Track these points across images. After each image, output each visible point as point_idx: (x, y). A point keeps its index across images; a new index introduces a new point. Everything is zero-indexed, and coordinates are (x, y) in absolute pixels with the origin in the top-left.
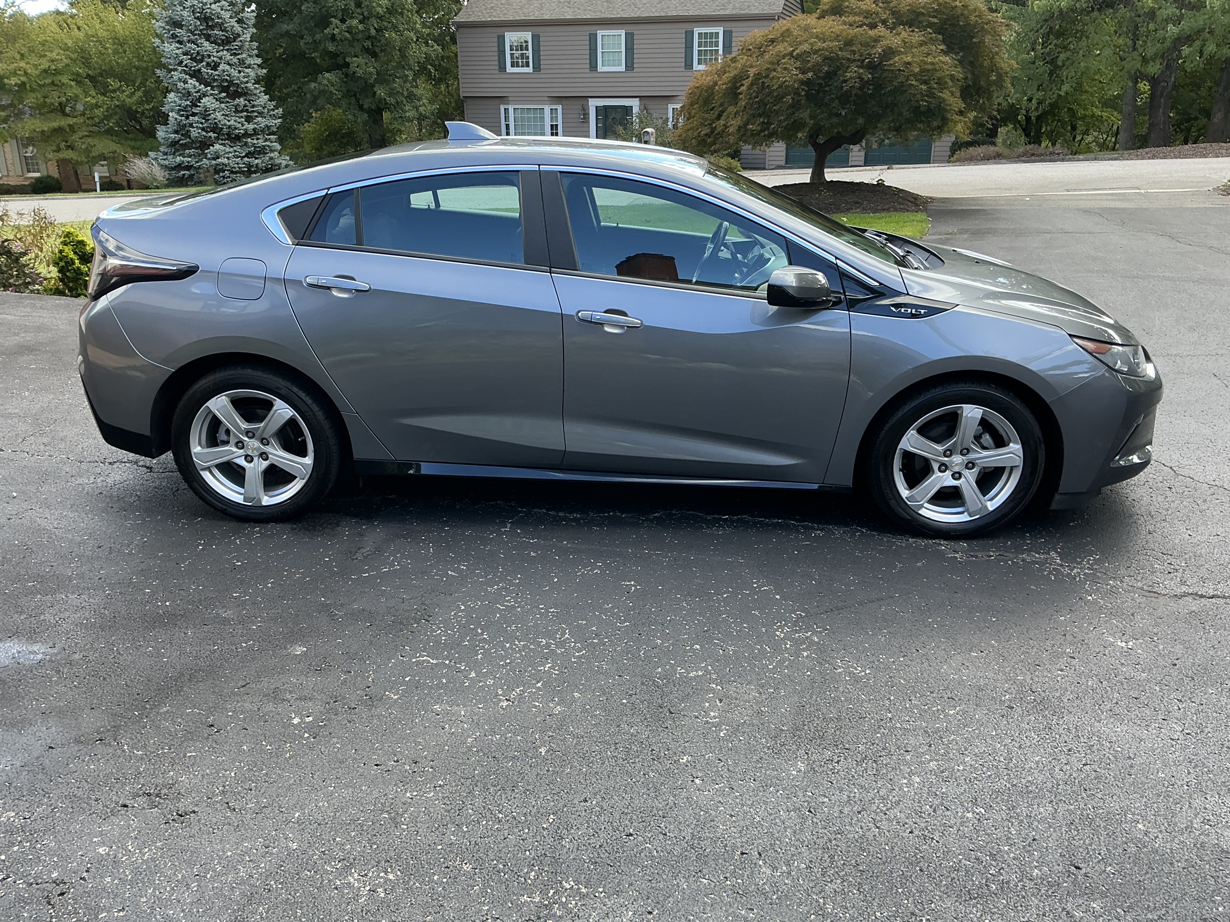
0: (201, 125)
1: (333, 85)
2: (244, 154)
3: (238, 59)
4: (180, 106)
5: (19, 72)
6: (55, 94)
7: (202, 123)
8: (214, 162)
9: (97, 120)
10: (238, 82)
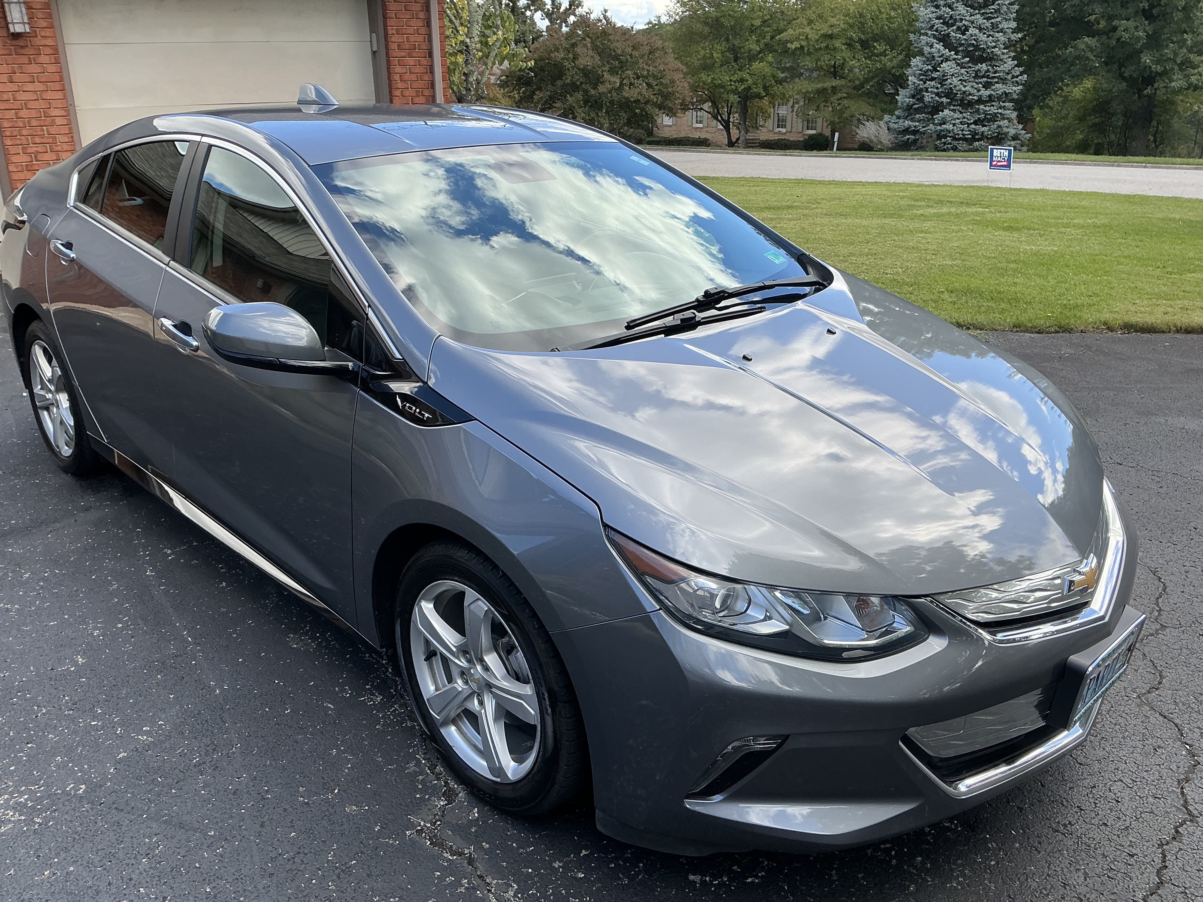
0: (935, 90)
1: (1092, 50)
2: (972, 121)
3: (992, 23)
4: (921, 70)
5: (801, 37)
6: (827, 57)
7: (937, 88)
8: (939, 128)
9: (857, 83)
10: (985, 47)
